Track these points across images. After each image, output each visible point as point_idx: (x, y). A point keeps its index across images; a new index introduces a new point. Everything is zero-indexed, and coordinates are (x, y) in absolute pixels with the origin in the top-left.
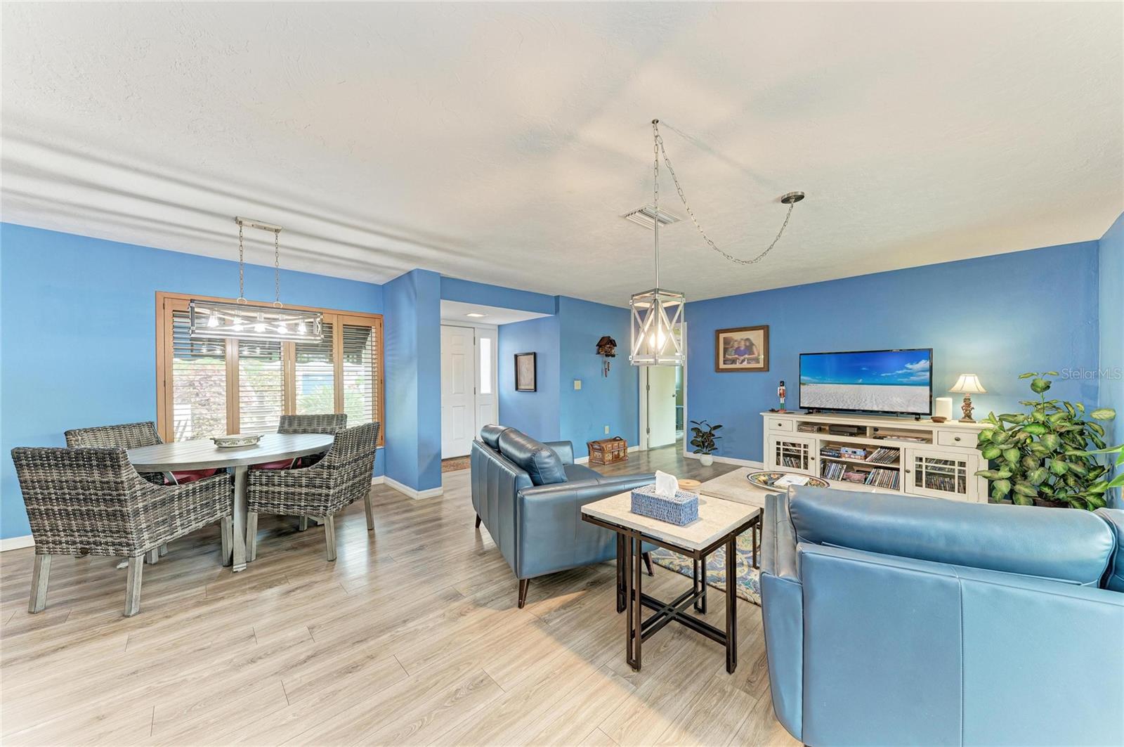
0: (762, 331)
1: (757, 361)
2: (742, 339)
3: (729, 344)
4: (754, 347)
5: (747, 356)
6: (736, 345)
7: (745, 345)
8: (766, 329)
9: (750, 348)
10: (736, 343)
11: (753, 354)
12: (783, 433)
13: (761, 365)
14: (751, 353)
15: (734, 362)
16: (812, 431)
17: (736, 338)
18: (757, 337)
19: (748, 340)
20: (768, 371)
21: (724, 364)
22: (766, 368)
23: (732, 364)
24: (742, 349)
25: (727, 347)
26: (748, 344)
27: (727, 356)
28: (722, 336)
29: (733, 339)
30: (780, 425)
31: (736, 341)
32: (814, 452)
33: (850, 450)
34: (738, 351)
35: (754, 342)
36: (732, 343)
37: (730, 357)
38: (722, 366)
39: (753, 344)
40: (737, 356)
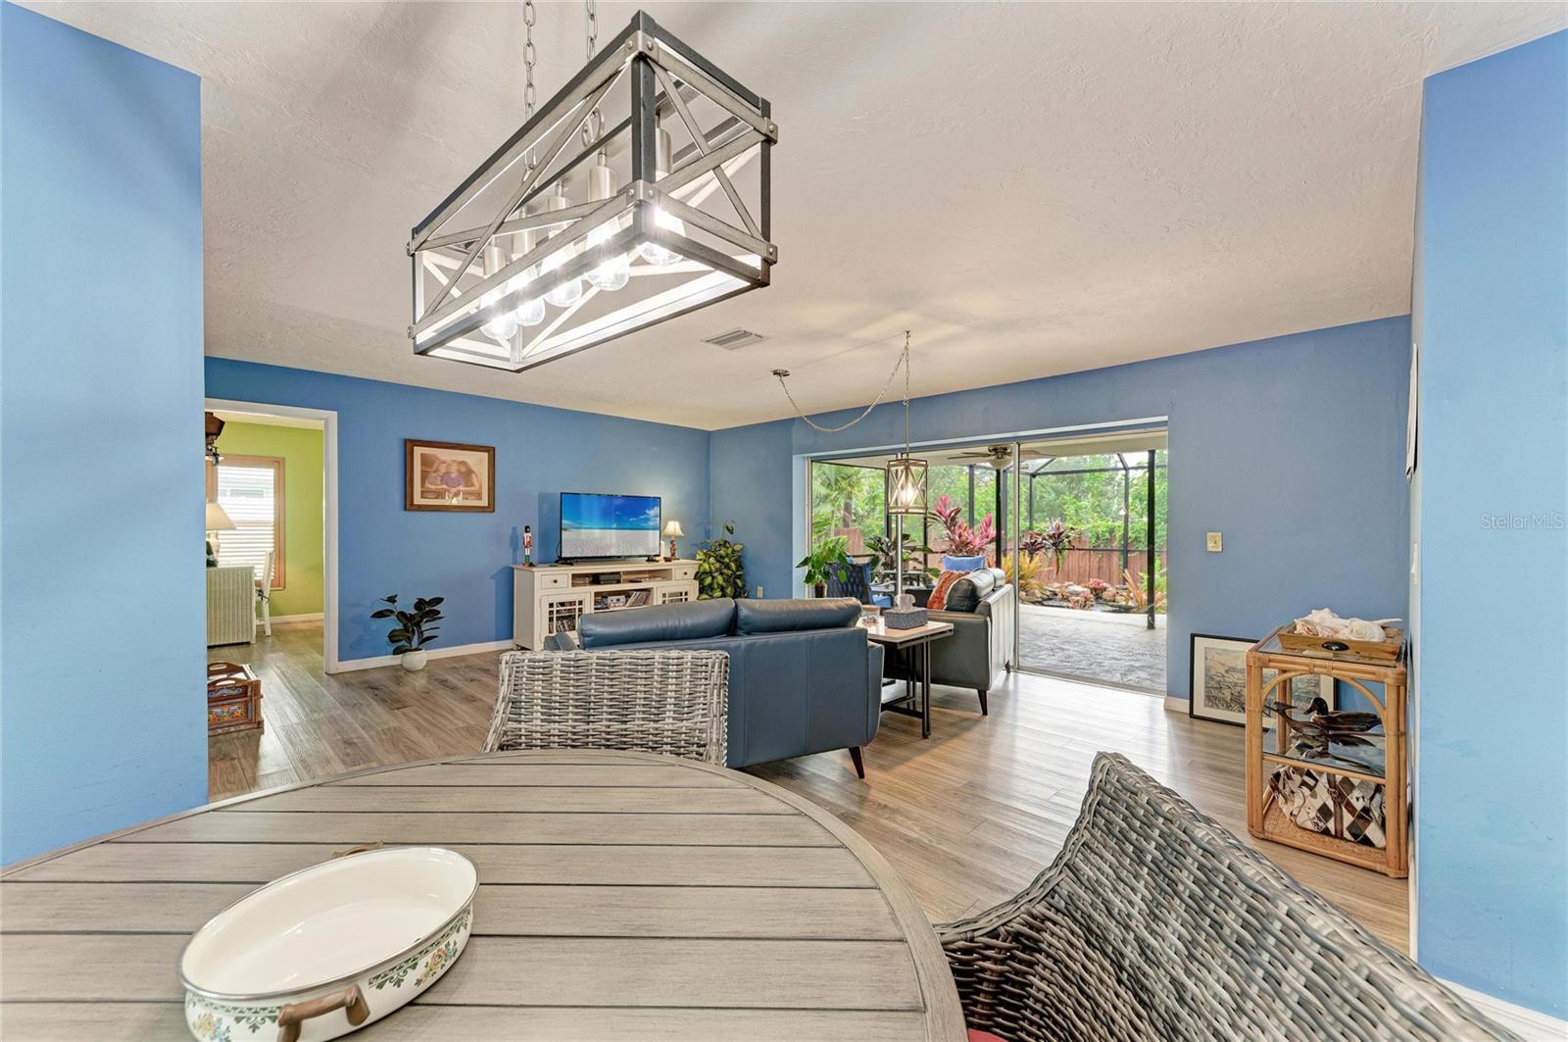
0: (486, 454)
1: (479, 496)
2: (454, 461)
3: (431, 465)
4: (474, 475)
5: (461, 488)
6: (443, 469)
7: (459, 471)
8: (491, 452)
9: (467, 474)
10: (444, 465)
11: (472, 485)
12: (559, 591)
13: (484, 502)
14: (469, 483)
15: (440, 495)
16: (585, 585)
17: (443, 458)
18: (478, 461)
19: (463, 463)
20: (494, 511)
21: (422, 497)
22: (490, 508)
23: (437, 498)
24: (453, 476)
25: (428, 470)
26: (463, 469)
27: (428, 485)
28: (418, 451)
29: (437, 458)
30: (555, 582)
31: (443, 462)
32: (589, 608)
33: (614, 598)
34: (445, 478)
35: (474, 468)
36: (436, 465)
37: (433, 487)
38: (418, 500)
39: (473, 472)
40: (445, 487)
